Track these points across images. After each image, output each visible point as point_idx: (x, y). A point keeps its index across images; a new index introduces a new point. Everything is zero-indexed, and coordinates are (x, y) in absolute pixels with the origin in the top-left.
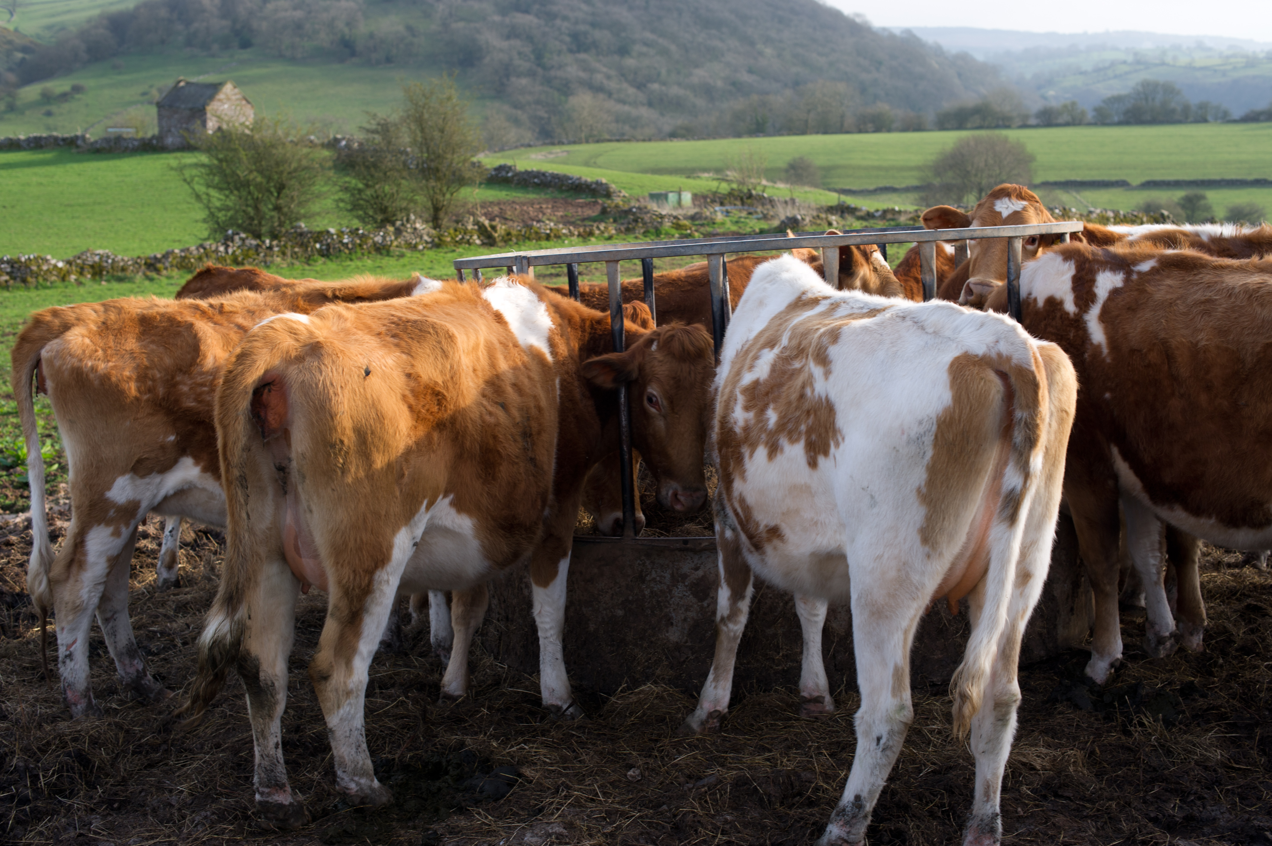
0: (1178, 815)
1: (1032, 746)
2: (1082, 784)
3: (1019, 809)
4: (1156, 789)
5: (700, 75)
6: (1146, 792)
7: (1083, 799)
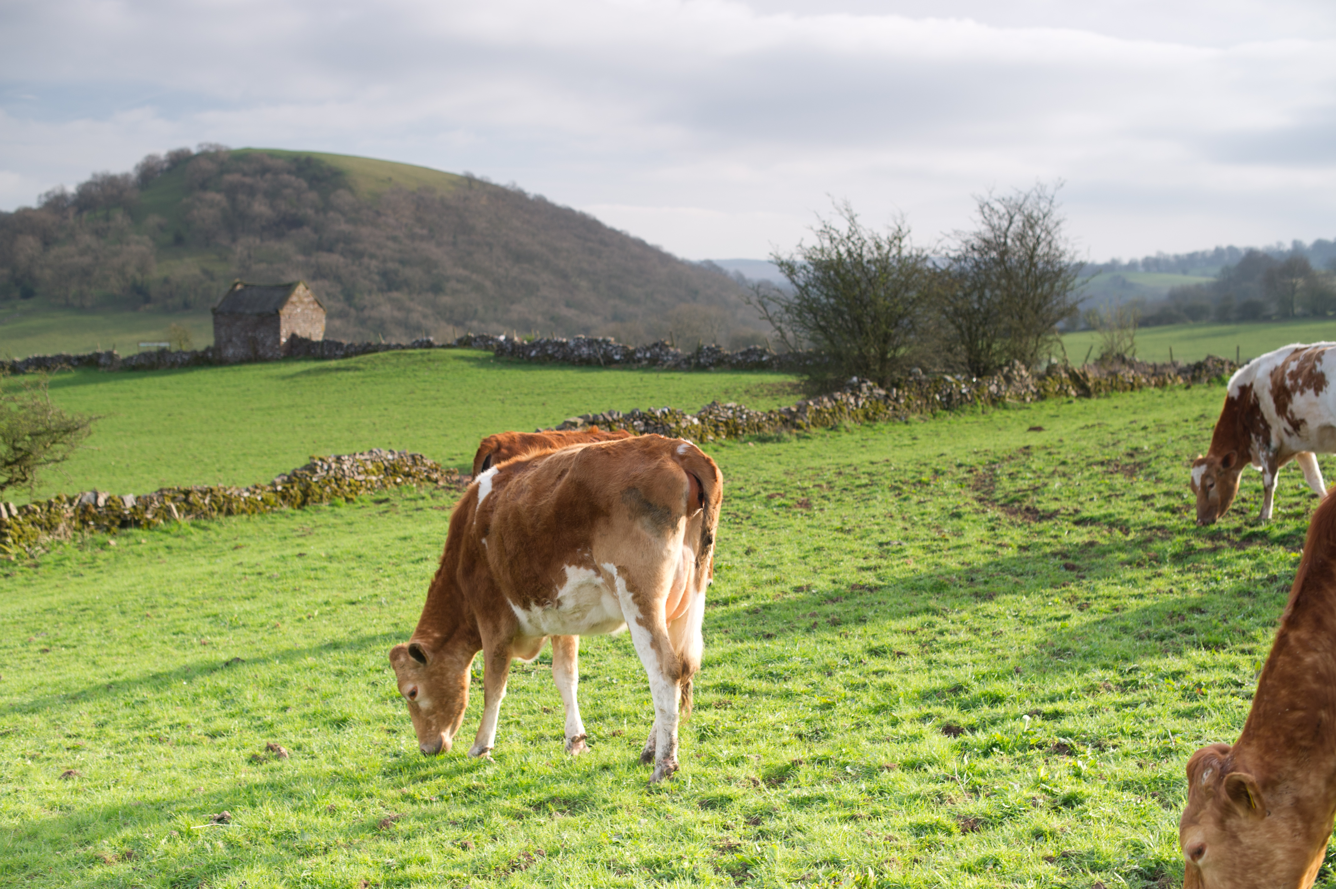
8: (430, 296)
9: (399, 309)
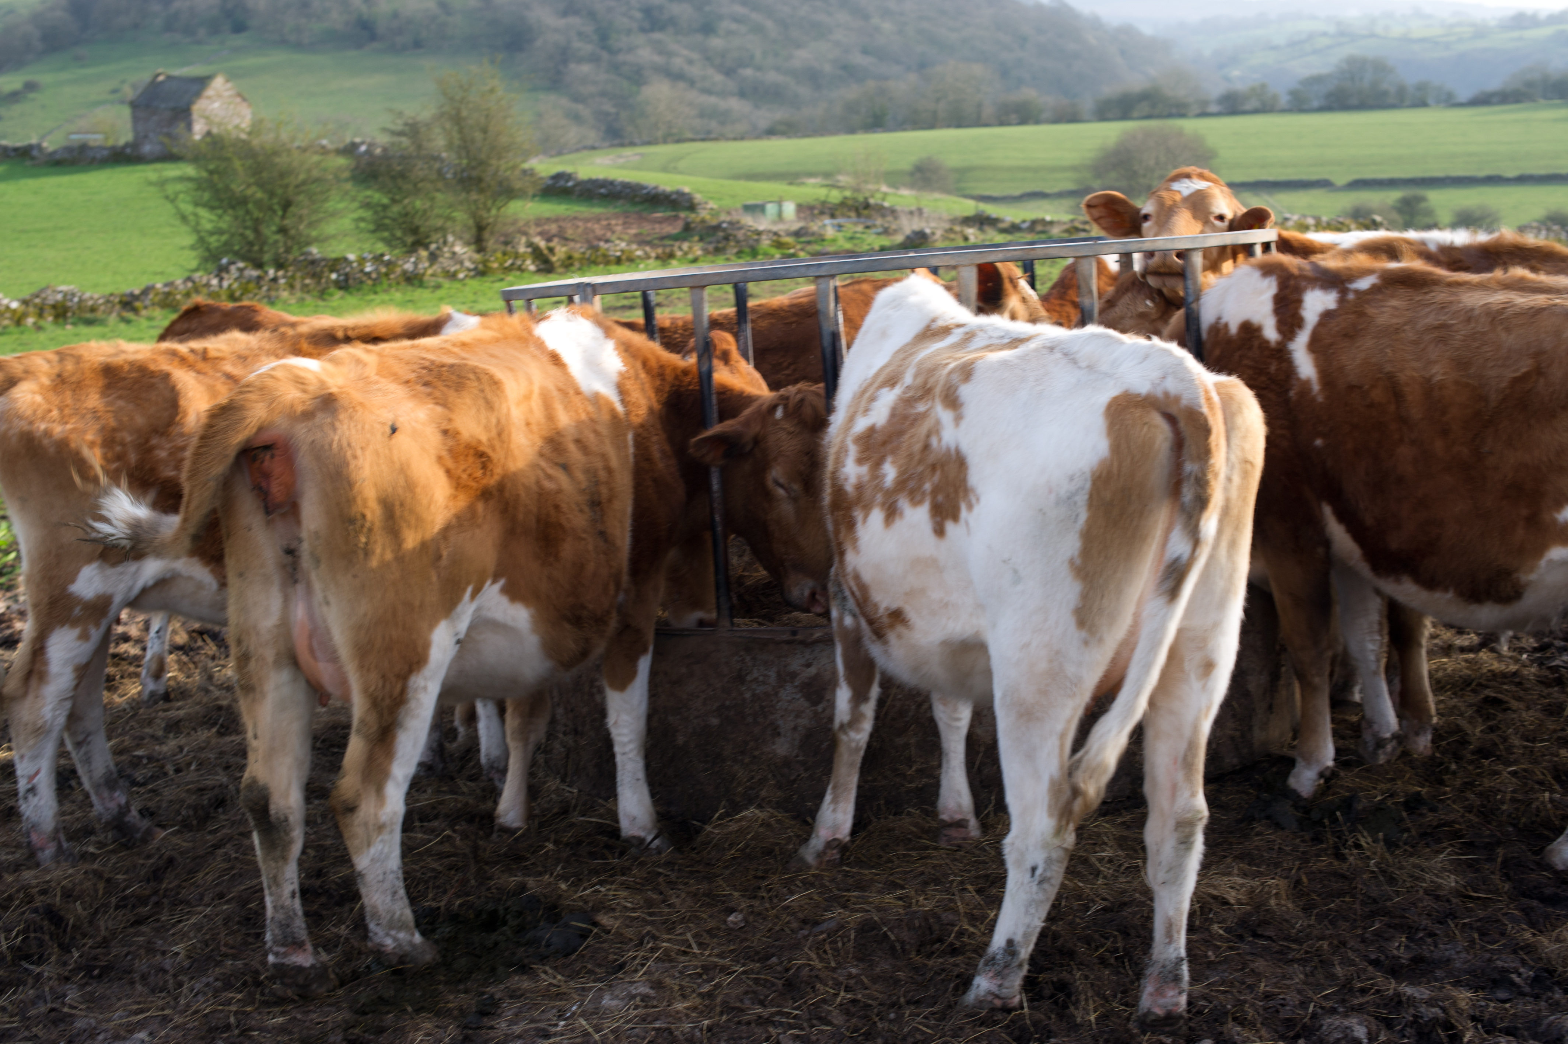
0: (1404, 956)
1: (1224, 875)
2: (1287, 921)
3: (1210, 953)
4: (1377, 925)
5: (802, 57)
6: (1365, 928)
7: (1287, 938)
8: (699, 37)
9: (661, 53)
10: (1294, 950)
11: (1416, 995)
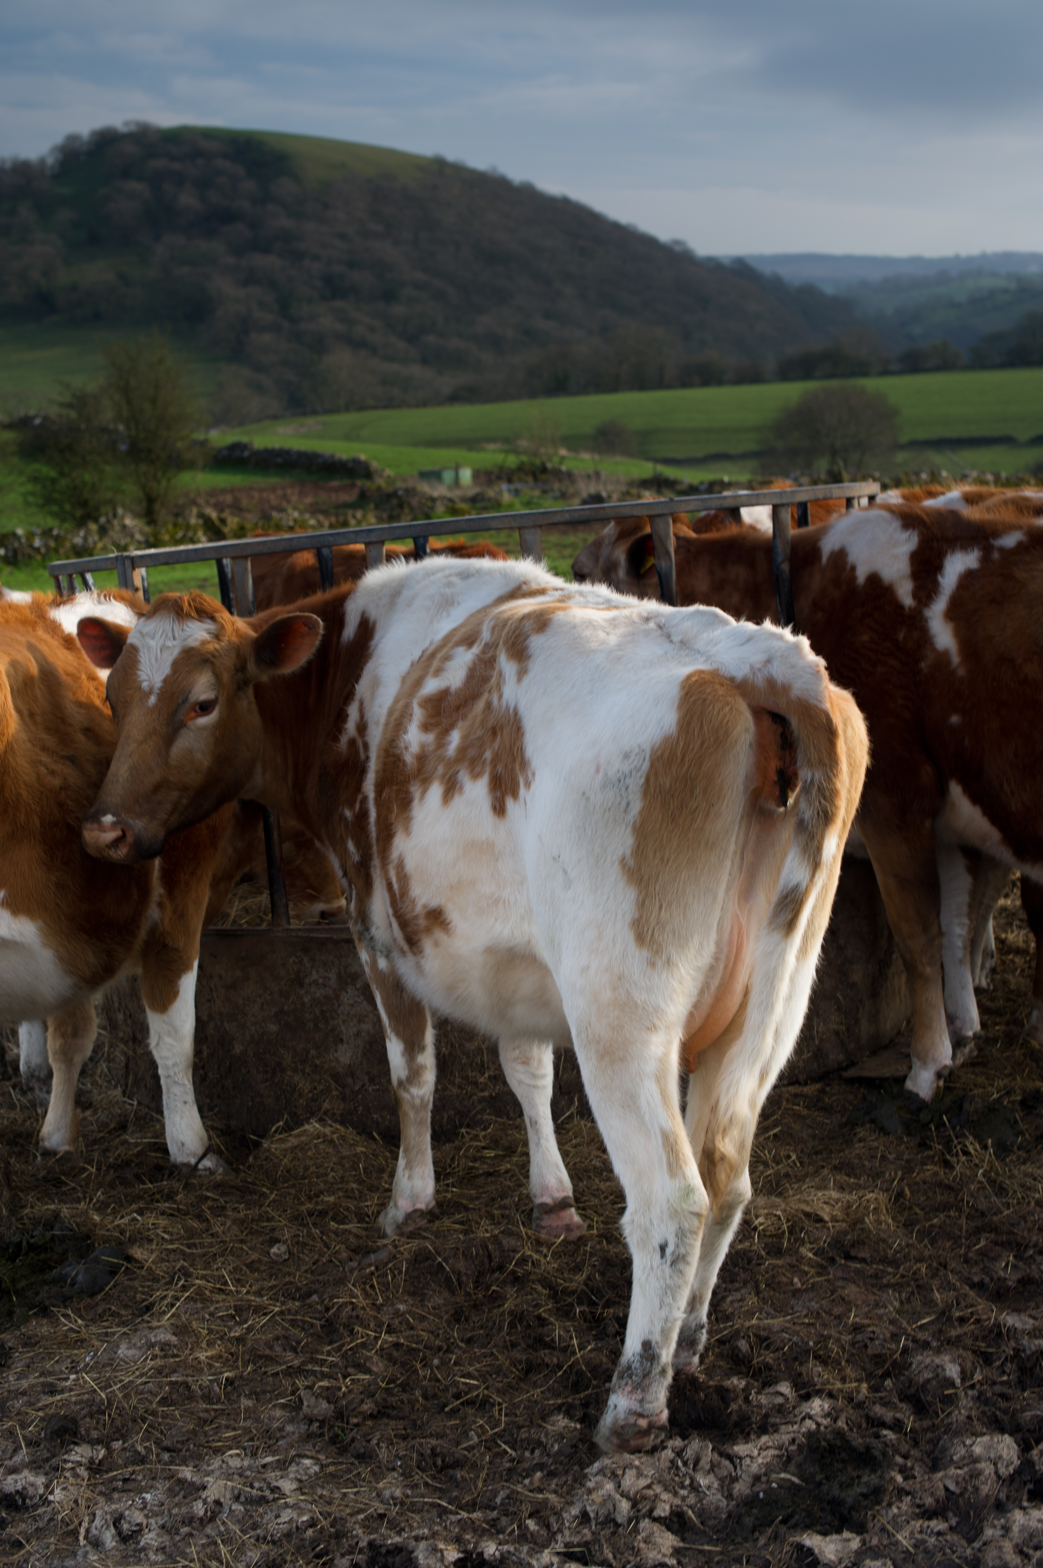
0: (1011, 1277)
1: (819, 1188)
2: (884, 1241)
3: (796, 1280)
4: (983, 1243)
6: (969, 1247)
7: (884, 1260)
10: (889, 1274)
11: (1018, 1325)
